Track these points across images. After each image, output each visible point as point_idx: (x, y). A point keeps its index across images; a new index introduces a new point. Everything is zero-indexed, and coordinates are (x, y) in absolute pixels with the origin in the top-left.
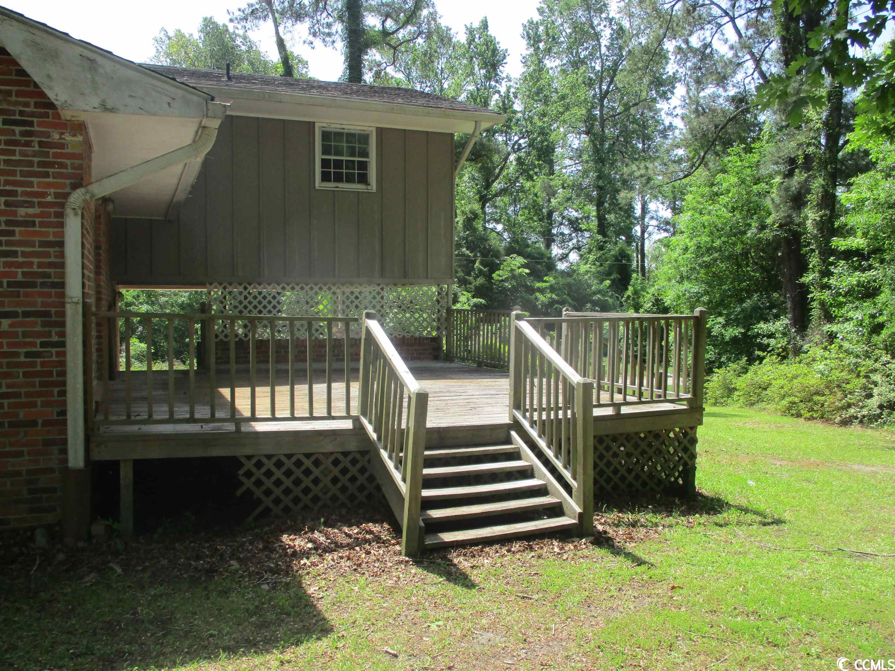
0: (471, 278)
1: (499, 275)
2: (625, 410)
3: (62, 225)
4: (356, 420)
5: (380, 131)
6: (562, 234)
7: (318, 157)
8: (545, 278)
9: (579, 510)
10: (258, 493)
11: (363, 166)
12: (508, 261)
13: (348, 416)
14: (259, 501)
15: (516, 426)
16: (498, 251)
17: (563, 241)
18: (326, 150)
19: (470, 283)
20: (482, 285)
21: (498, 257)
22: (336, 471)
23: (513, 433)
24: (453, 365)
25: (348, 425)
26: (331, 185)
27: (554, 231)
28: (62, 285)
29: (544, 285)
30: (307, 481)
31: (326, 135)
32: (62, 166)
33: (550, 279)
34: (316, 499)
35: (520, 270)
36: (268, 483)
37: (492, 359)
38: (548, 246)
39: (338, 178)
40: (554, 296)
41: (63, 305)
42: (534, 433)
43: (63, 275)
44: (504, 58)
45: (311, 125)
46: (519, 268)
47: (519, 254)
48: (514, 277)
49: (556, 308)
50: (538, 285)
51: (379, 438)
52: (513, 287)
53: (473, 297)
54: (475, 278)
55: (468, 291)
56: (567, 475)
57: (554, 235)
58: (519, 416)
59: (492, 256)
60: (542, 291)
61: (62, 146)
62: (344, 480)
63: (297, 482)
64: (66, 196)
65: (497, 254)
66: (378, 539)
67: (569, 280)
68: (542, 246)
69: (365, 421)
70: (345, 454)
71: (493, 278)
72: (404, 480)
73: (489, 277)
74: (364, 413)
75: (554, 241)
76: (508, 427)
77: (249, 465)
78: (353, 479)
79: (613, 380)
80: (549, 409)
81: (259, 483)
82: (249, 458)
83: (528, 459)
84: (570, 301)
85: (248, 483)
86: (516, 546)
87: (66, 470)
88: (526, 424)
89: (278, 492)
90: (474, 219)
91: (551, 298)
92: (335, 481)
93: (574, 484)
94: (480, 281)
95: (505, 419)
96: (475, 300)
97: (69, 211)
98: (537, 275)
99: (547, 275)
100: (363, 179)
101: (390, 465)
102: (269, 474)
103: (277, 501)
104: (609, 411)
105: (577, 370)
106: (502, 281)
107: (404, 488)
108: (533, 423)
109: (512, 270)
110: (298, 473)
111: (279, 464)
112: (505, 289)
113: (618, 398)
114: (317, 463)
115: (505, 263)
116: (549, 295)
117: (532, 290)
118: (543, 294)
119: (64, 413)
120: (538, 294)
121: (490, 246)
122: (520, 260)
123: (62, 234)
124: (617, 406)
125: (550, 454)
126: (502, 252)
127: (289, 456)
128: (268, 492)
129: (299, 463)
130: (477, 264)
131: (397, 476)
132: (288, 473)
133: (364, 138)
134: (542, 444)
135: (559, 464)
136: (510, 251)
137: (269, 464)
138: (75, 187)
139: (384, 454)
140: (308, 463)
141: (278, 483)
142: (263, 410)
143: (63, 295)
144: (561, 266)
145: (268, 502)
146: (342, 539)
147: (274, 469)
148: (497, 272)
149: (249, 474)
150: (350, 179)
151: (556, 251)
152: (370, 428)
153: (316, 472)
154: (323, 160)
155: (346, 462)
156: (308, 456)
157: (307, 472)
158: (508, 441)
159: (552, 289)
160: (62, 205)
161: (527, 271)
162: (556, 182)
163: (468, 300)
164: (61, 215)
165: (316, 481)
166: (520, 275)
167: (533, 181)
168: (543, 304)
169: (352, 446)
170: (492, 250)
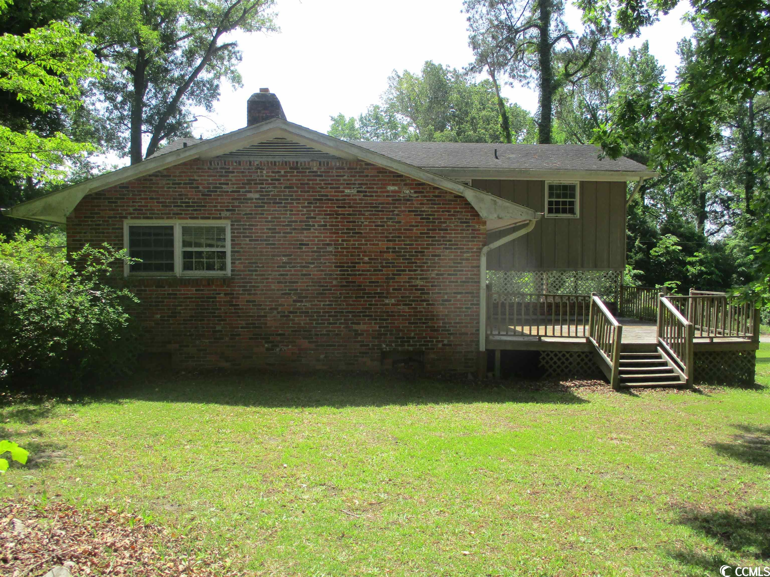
0: (632, 254)
1: (655, 252)
2: (715, 340)
3: (479, 260)
4: (588, 339)
5: (583, 184)
6: (716, 212)
7: (547, 200)
8: (695, 254)
9: (686, 378)
10: (547, 366)
11: (572, 203)
12: (664, 240)
13: (584, 337)
14: (547, 370)
15: (660, 345)
16: (655, 232)
17: (716, 218)
18: (551, 195)
19: (631, 258)
20: (641, 260)
21: (655, 237)
22: (579, 360)
23: (659, 348)
24: (625, 319)
25: (584, 340)
26: (553, 215)
27: (707, 209)
28: (479, 282)
29: (694, 259)
30: (567, 363)
31: (551, 187)
32: (479, 237)
33: (700, 255)
34: (570, 371)
35: (674, 247)
36: (551, 363)
37: (649, 316)
38: (701, 222)
39: (557, 211)
40: (703, 268)
41: (479, 289)
42: (668, 348)
43: (479, 278)
44: (662, 73)
45: (543, 182)
46: (673, 245)
47: (673, 234)
48: (668, 253)
49: (705, 278)
50: (689, 259)
51: (599, 345)
52: (667, 260)
53: (634, 269)
54: (635, 254)
55: (629, 265)
56: (682, 364)
57: (707, 212)
58: (661, 340)
59: (650, 236)
60: (692, 264)
61: (479, 230)
62: (582, 364)
63: (563, 363)
64: (481, 249)
65: (654, 234)
66: (600, 384)
67: (717, 255)
68: (696, 223)
69: (592, 339)
70: (583, 353)
71: (650, 254)
72: (611, 360)
73: (647, 253)
74: (592, 335)
75: (707, 218)
76: (656, 345)
77: (544, 355)
78: (586, 364)
79: (717, 327)
80: (675, 338)
81: (547, 362)
82: (544, 352)
83: (665, 358)
84: (717, 272)
85: (543, 362)
86: (658, 389)
87: (479, 352)
88: (664, 344)
89: (555, 367)
90: (634, 207)
91: (700, 270)
92: (578, 364)
93: (685, 367)
94: (640, 256)
95: (655, 342)
96: (635, 271)
97: (482, 255)
98: (688, 251)
99: (697, 251)
100: (572, 211)
101: (605, 356)
102: (551, 359)
103: (555, 370)
104: (707, 341)
105: (687, 320)
106: (659, 256)
107: (611, 364)
108: (667, 344)
109: (667, 247)
110: (563, 359)
111: (556, 355)
112: (660, 263)
113: (711, 335)
114: (571, 356)
115: (661, 242)
116: (699, 268)
117: (684, 264)
118: (693, 267)
119: (478, 330)
120: (689, 267)
121: (648, 227)
122: (674, 239)
123: (479, 263)
124: (712, 338)
125: (675, 356)
126: (659, 232)
127: (560, 352)
128: (551, 367)
129: (564, 355)
130: (637, 243)
131: (608, 360)
132: (559, 359)
133: (572, 188)
134: (672, 352)
135: (678, 360)
136: (665, 231)
137: (552, 355)
138: (484, 245)
139: (602, 352)
140: (568, 355)
141: (555, 363)
142: (550, 333)
143: (479, 286)
144: (712, 240)
145: (551, 370)
146: (584, 383)
147: (553, 357)
148: (654, 249)
149: (544, 358)
150: (564, 211)
151: (709, 226)
152: (595, 342)
153: (571, 359)
154: (549, 202)
155: (583, 356)
156: (568, 352)
157: (567, 359)
158: (656, 351)
159: (701, 262)
160: (480, 252)
161: (680, 248)
162: (708, 168)
163: (630, 271)
164: (479, 256)
165: (571, 363)
166: (674, 251)
167: (686, 171)
168: (693, 275)
169: (586, 349)
170: (650, 231)
